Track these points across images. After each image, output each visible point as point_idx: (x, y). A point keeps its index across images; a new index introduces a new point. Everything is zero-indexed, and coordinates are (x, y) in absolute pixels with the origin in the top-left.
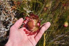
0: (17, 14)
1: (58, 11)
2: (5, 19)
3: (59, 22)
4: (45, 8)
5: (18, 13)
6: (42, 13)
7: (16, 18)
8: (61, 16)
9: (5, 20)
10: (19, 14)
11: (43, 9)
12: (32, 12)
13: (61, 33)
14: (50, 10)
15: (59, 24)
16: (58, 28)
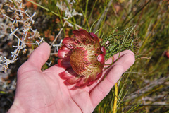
0: (39, 19)
1: (151, 15)
2: (5, 33)
3: (152, 45)
4: (117, 4)
5: (41, 17)
6: (107, 19)
7: (35, 32)
8: (159, 28)
9: (6, 36)
10: (44, 21)
11: (111, 7)
12: (81, 14)
13: (157, 74)
14: (130, 10)
15: (154, 51)
16: (151, 61)
